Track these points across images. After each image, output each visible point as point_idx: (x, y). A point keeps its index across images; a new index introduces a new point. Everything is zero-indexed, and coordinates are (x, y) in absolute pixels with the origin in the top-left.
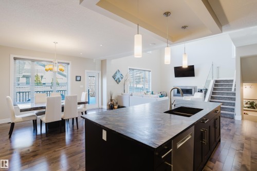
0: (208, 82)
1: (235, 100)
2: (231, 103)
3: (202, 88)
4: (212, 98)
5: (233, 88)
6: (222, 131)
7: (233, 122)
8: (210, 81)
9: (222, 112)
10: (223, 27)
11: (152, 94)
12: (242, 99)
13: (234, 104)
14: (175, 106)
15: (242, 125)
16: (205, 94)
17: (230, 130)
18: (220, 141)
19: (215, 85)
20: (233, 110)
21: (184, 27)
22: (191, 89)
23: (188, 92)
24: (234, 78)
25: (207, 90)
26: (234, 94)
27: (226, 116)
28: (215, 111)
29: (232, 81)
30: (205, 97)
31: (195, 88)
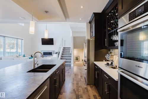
0: (60, 48)
1: (71, 57)
2: (70, 59)
3: (57, 52)
4: (62, 57)
5: (71, 51)
6: (66, 74)
7: (70, 68)
8: (61, 47)
9: (66, 63)
10: (67, 19)
11: (24, 56)
12: (74, 56)
13: (71, 59)
14: (38, 65)
15: (73, 69)
16: (59, 55)
17: (69, 72)
18: (65, 80)
19: (64, 50)
20: (70, 62)
21: (47, 12)
22: (52, 52)
23: (50, 54)
24: (71, 46)
25: (59, 52)
26: (71, 54)
27: (68, 65)
28: (63, 65)
29: (70, 48)
30: (58, 56)
31: (54, 51)
